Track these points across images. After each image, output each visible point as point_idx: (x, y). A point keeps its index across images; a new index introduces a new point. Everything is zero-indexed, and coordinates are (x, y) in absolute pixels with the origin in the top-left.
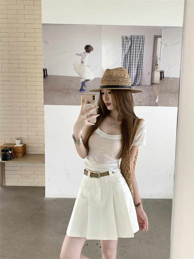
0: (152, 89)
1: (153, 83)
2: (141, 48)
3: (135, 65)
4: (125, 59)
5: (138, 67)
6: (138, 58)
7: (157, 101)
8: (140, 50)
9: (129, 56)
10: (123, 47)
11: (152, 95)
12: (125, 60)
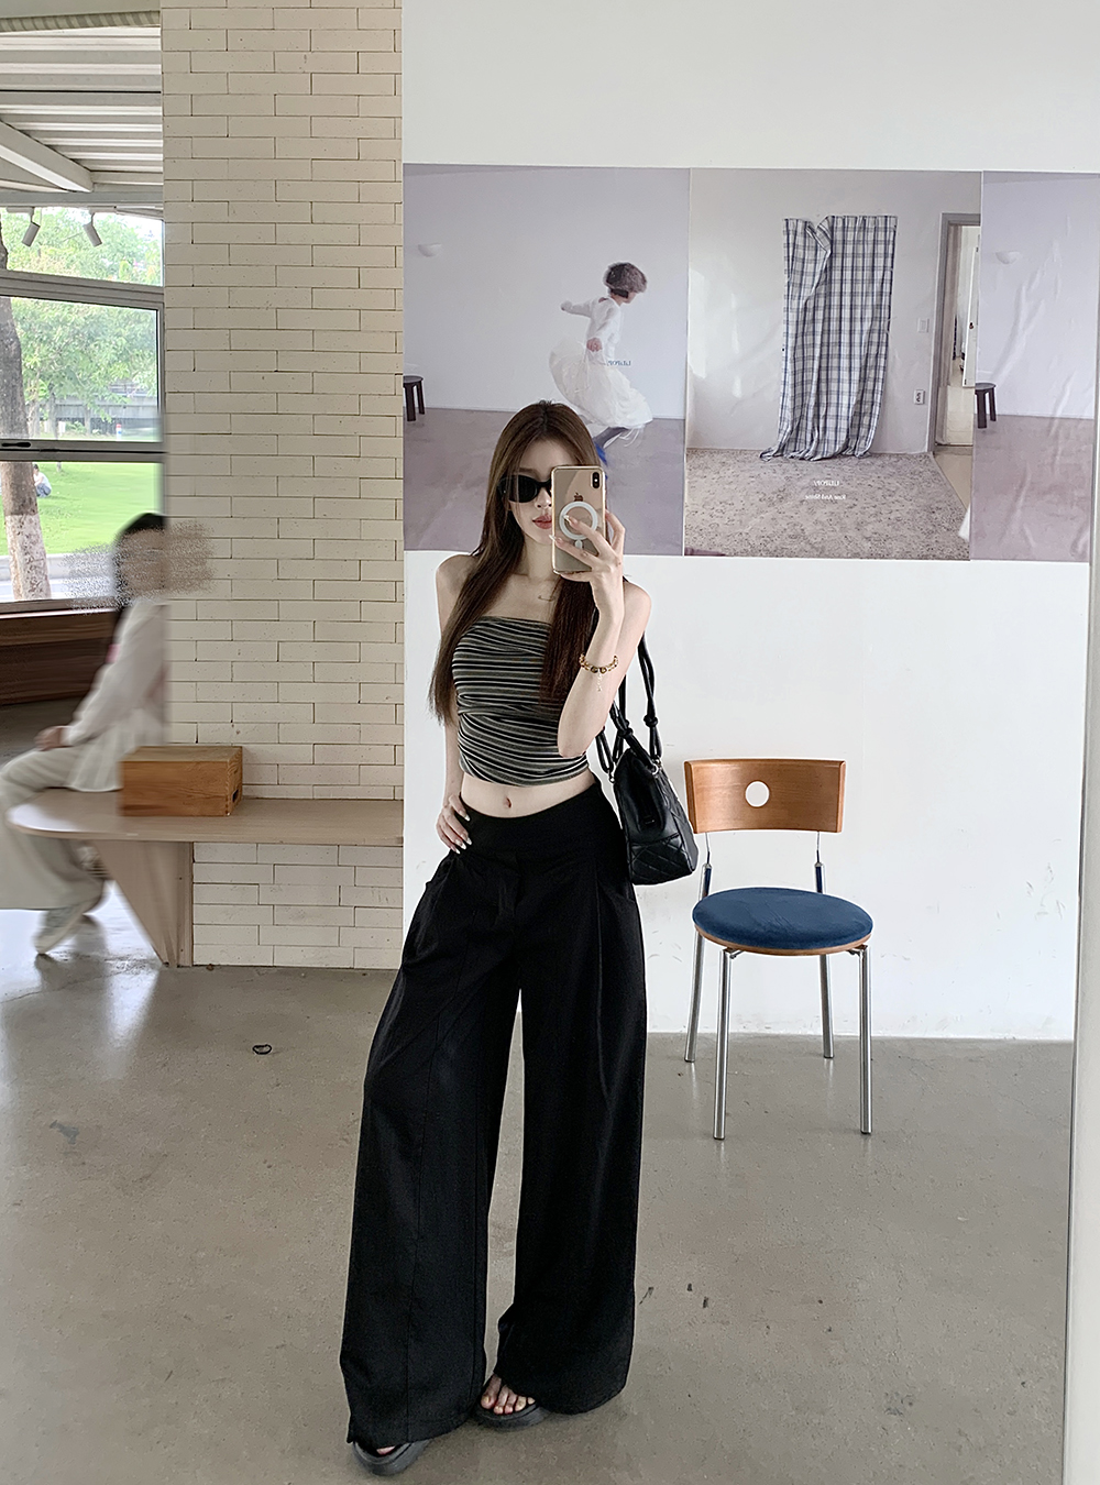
0: (935, 473)
1: (940, 445)
2: (878, 275)
3: (850, 357)
4: (800, 327)
5: (864, 368)
6: (867, 326)
7: (964, 532)
8: (877, 286)
9: (820, 315)
10: (790, 271)
11: (941, 505)
12: (801, 334)
